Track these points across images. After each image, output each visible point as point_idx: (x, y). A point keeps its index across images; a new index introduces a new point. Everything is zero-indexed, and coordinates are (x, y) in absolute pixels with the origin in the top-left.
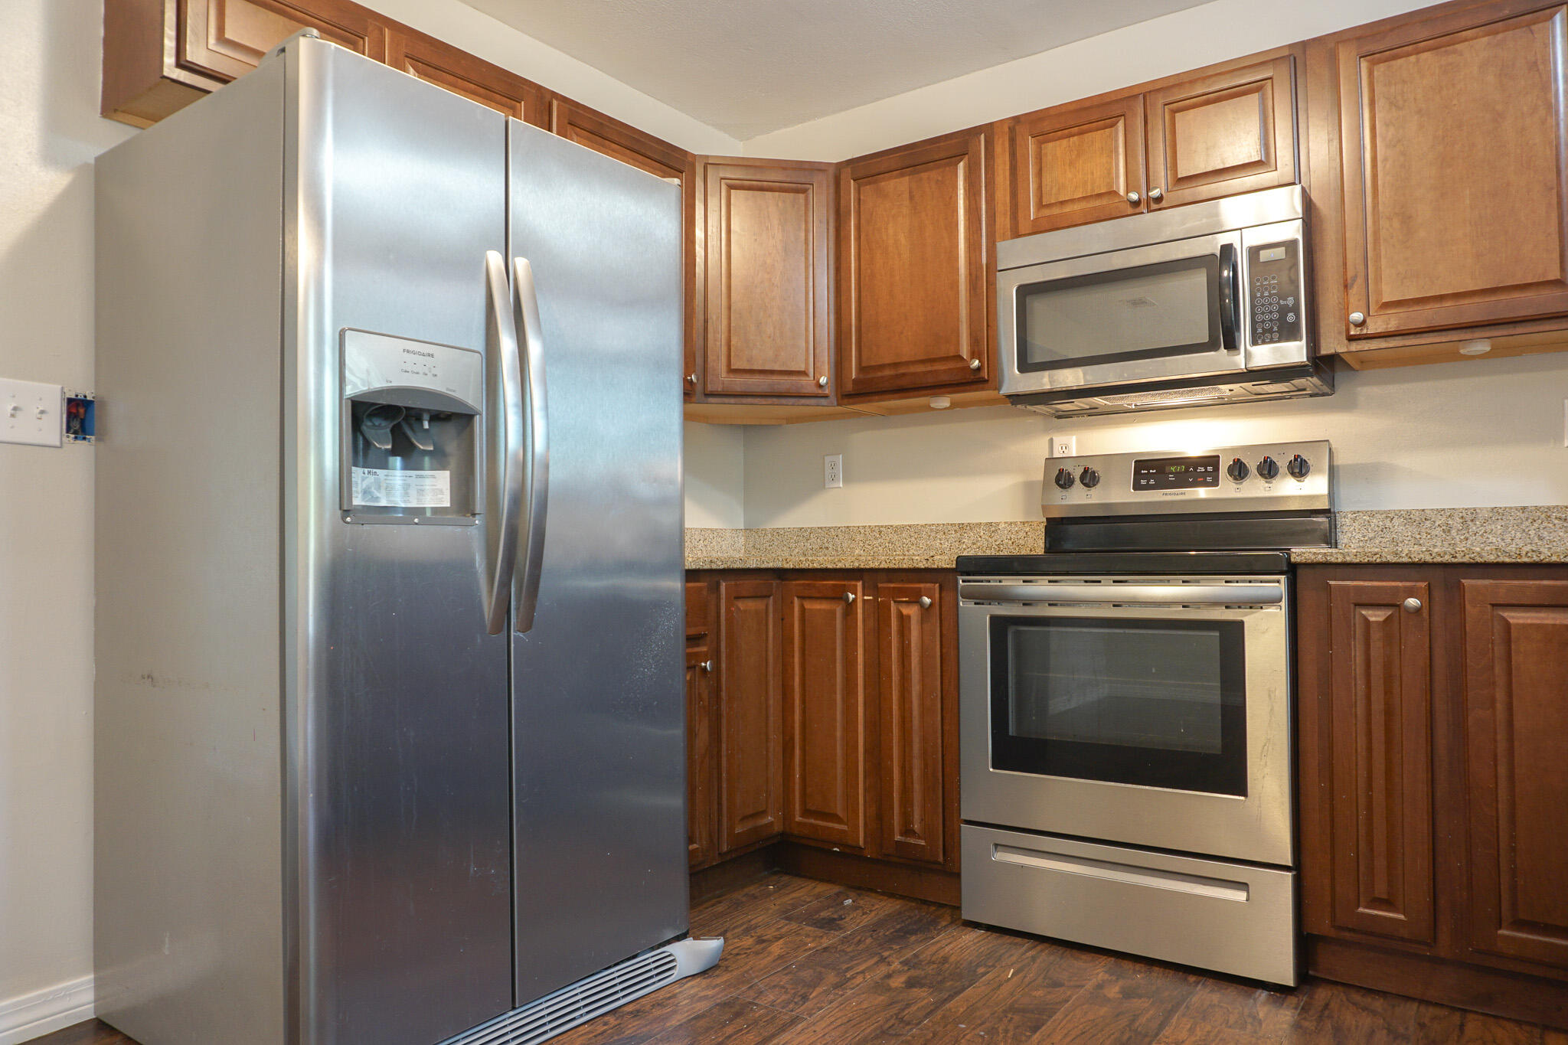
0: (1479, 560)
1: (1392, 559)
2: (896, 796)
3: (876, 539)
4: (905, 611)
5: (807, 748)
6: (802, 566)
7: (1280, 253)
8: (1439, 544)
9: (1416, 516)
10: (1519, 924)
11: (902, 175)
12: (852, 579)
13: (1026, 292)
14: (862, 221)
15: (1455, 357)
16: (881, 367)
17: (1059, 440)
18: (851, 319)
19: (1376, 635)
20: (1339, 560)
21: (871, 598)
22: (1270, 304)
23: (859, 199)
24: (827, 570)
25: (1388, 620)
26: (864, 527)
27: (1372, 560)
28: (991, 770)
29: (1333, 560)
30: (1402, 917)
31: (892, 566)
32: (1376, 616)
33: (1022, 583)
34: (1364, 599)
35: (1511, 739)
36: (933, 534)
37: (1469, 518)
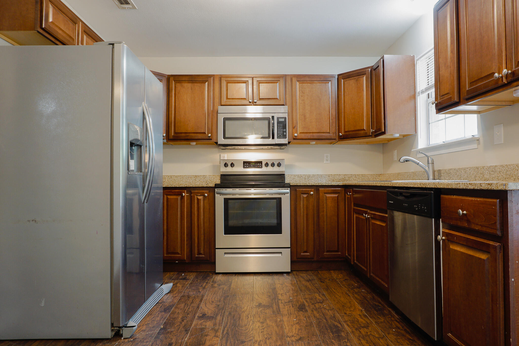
0: (323, 185)
1: (308, 184)
2: (196, 245)
3: (170, 179)
4: (199, 197)
5: (169, 236)
6: (168, 186)
7: (283, 120)
8: (304, 181)
9: (300, 176)
10: (327, 252)
11: (189, 83)
12: (183, 190)
13: (225, 119)
14: (176, 93)
15: (309, 144)
16: (181, 133)
17: (222, 155)
18: (172, 119)
19: (305, 199)
20: (299, 185)
21: (188, 194)
22: (281, 130)
23: (176, 87)
24: (176, 187)
25: (307, 196)
26: (166, 176)
27: (305, 185)
28: (224, 235)
29: (298, 185)
30: (309, 254)
31: (196, 186)
32: (305, 196)
33: (238, 190)
34: (303, 192)
35: (327, 217)
36: (188, 178)
37: (309, 176)
